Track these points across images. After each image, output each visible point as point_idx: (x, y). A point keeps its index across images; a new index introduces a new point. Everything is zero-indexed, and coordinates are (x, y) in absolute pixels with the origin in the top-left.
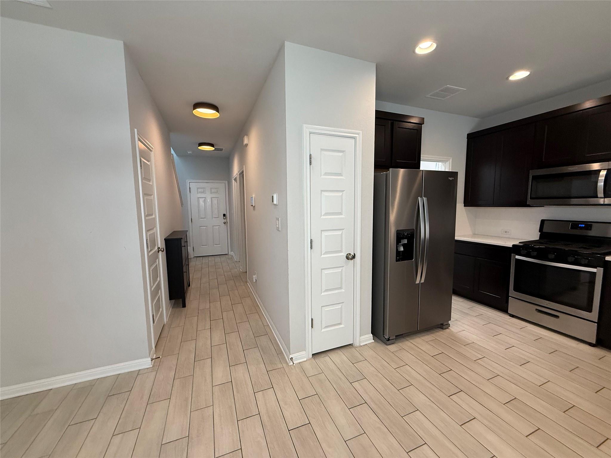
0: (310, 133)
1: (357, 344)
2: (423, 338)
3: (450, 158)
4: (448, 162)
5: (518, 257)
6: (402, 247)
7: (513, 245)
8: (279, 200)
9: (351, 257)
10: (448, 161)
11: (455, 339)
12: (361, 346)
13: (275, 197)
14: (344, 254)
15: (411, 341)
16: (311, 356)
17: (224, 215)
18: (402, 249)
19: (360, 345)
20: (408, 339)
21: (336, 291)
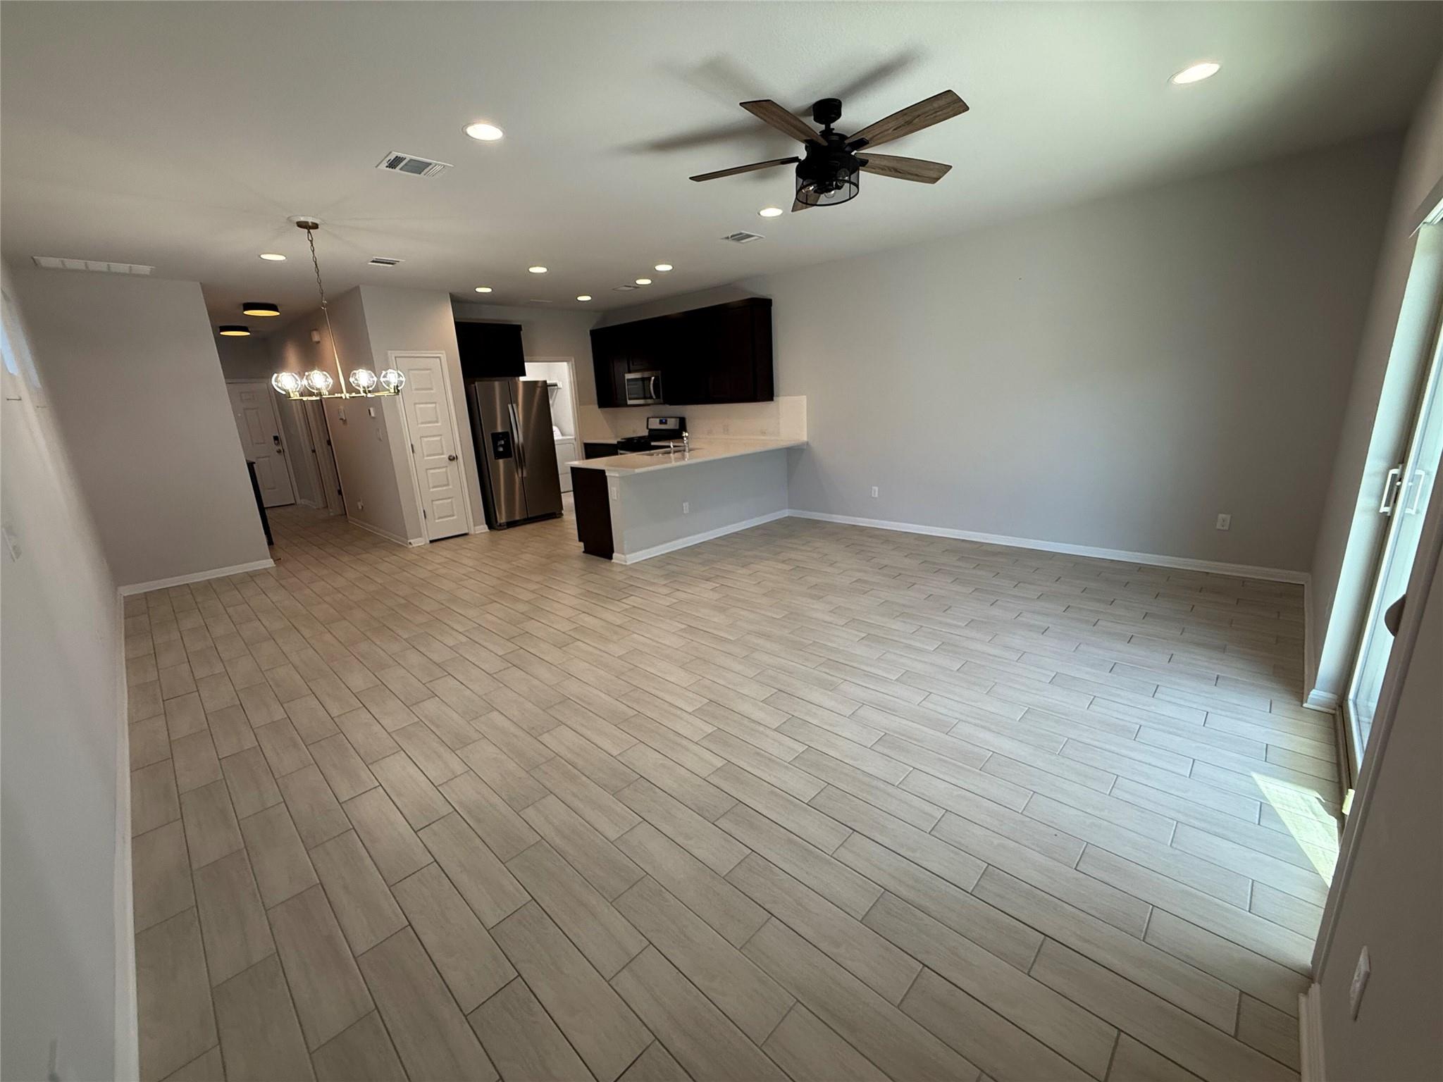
0: (396, 357)
1: (472, 532)
7: (618, 442)
8: (376, 413)
9: (452, 459)
12: (478, 535)
13: (372, 410)
14: (446, 456)
16: (428, 542)
17: (276, 438)
19: (476, 534)
21: (444, 488)
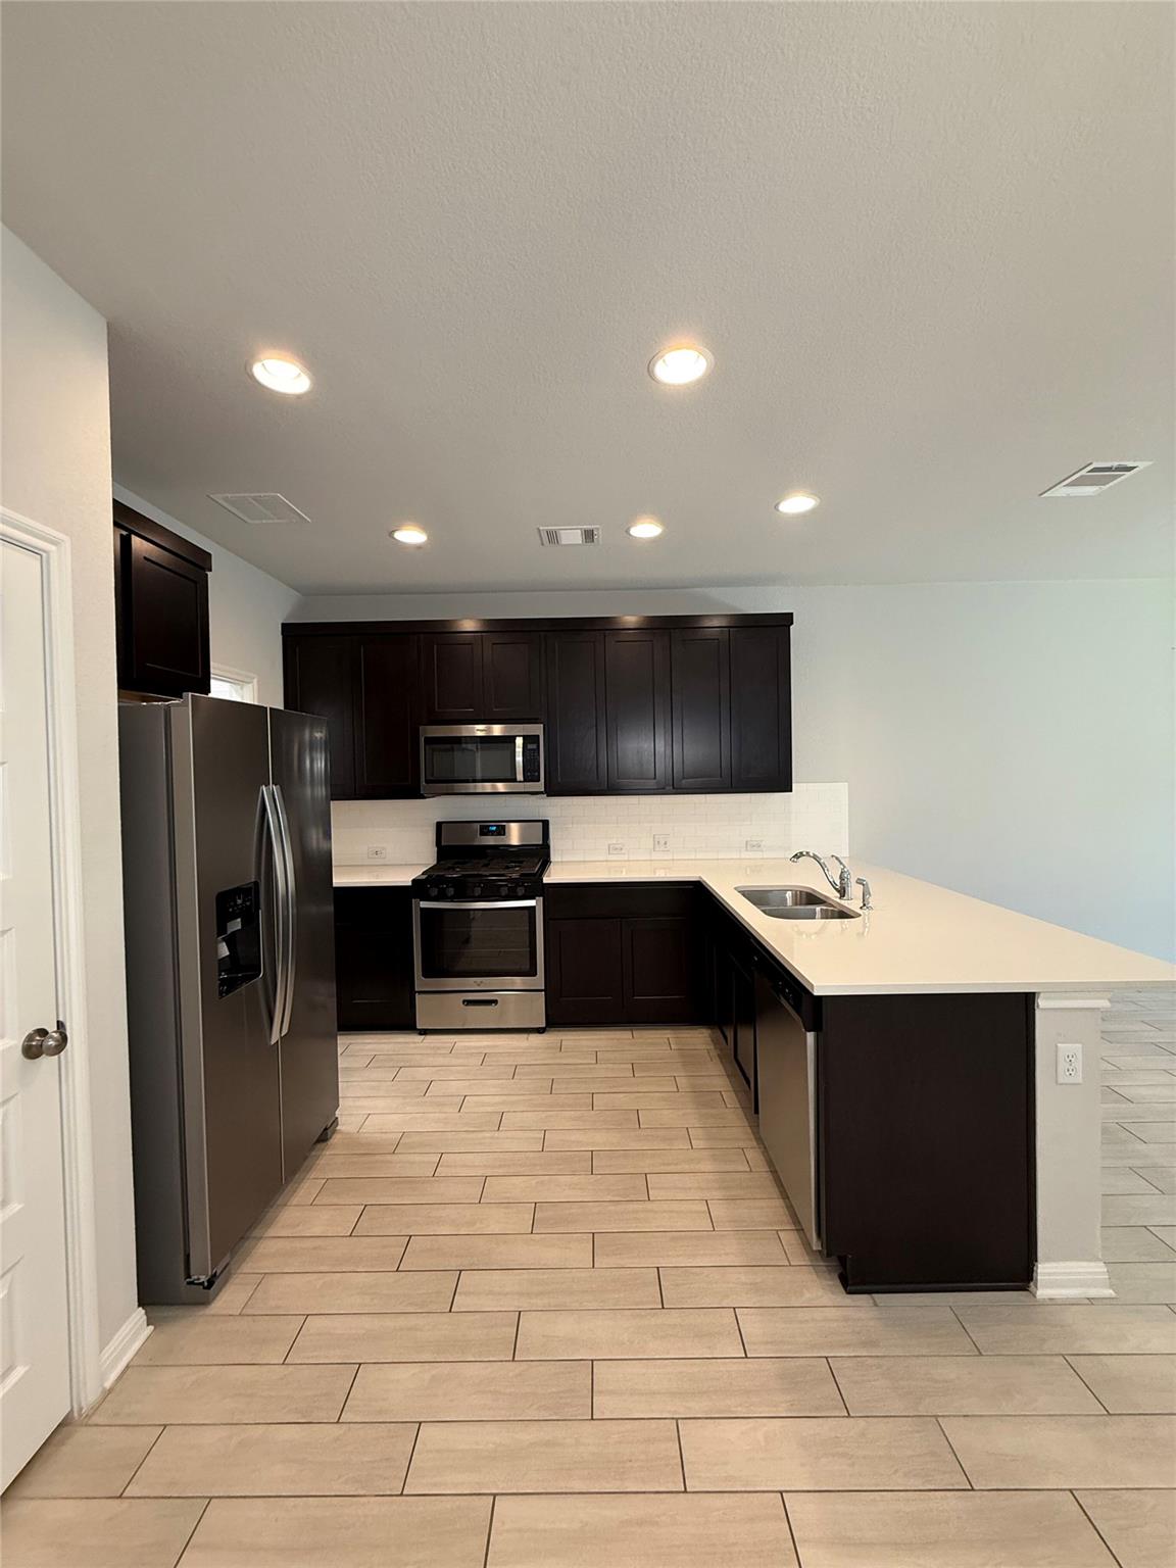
1: (87, 1398)
2: (295, 1201)
3: (252, 675)
4: (250, 685)
5: (424, 904)
6: (224, 944)
7: (413, 881)
10: (249, 683)
11: (367, 1150)
12: (111, 1390)
15: (271, 1232)
18: (224, 951)
19: (104, 1388)
20: (256, 1233)
